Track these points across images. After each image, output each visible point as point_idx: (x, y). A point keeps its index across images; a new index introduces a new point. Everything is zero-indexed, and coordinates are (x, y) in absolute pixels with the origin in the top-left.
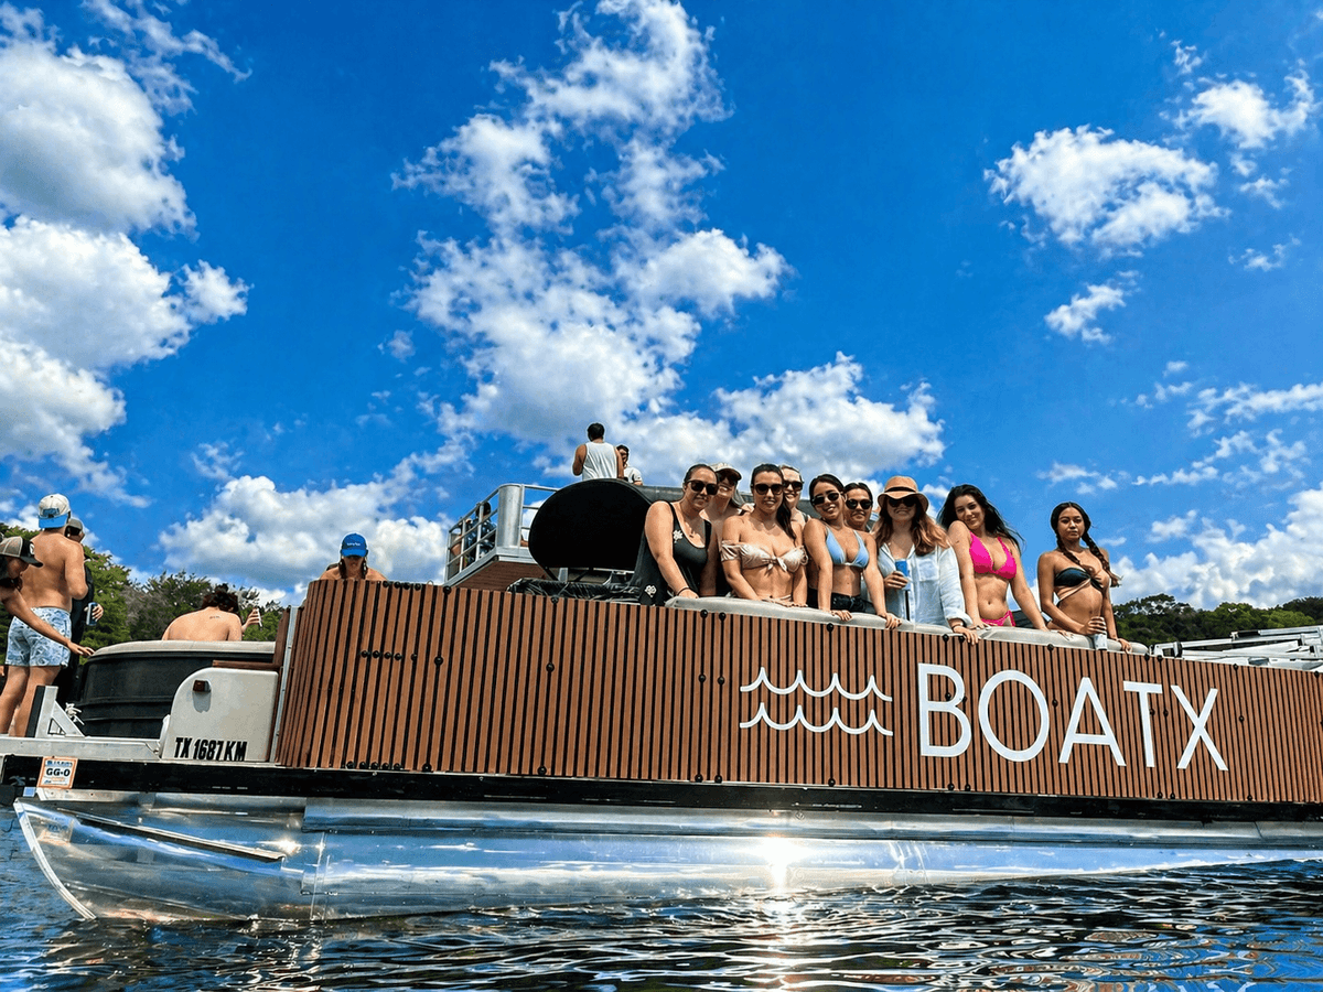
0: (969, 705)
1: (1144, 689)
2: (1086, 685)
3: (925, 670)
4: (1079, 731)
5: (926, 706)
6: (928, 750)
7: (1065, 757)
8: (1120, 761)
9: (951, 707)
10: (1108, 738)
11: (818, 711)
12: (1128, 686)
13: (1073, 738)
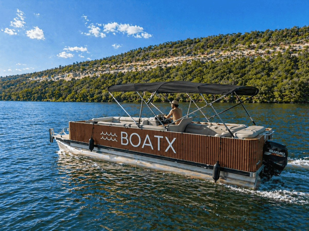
0: (128, 138)
1: (159, 137)
2: (147, 136)
3: (122, 132)
4: (146, 143)
5: (122, 138)
6: (122, 144)
7: (143, 147)
8: (152, 149)
9: (126, 138)
10: (150, 145)
11: (109, 137)
12: (155, 136)
13: (144, 144)
